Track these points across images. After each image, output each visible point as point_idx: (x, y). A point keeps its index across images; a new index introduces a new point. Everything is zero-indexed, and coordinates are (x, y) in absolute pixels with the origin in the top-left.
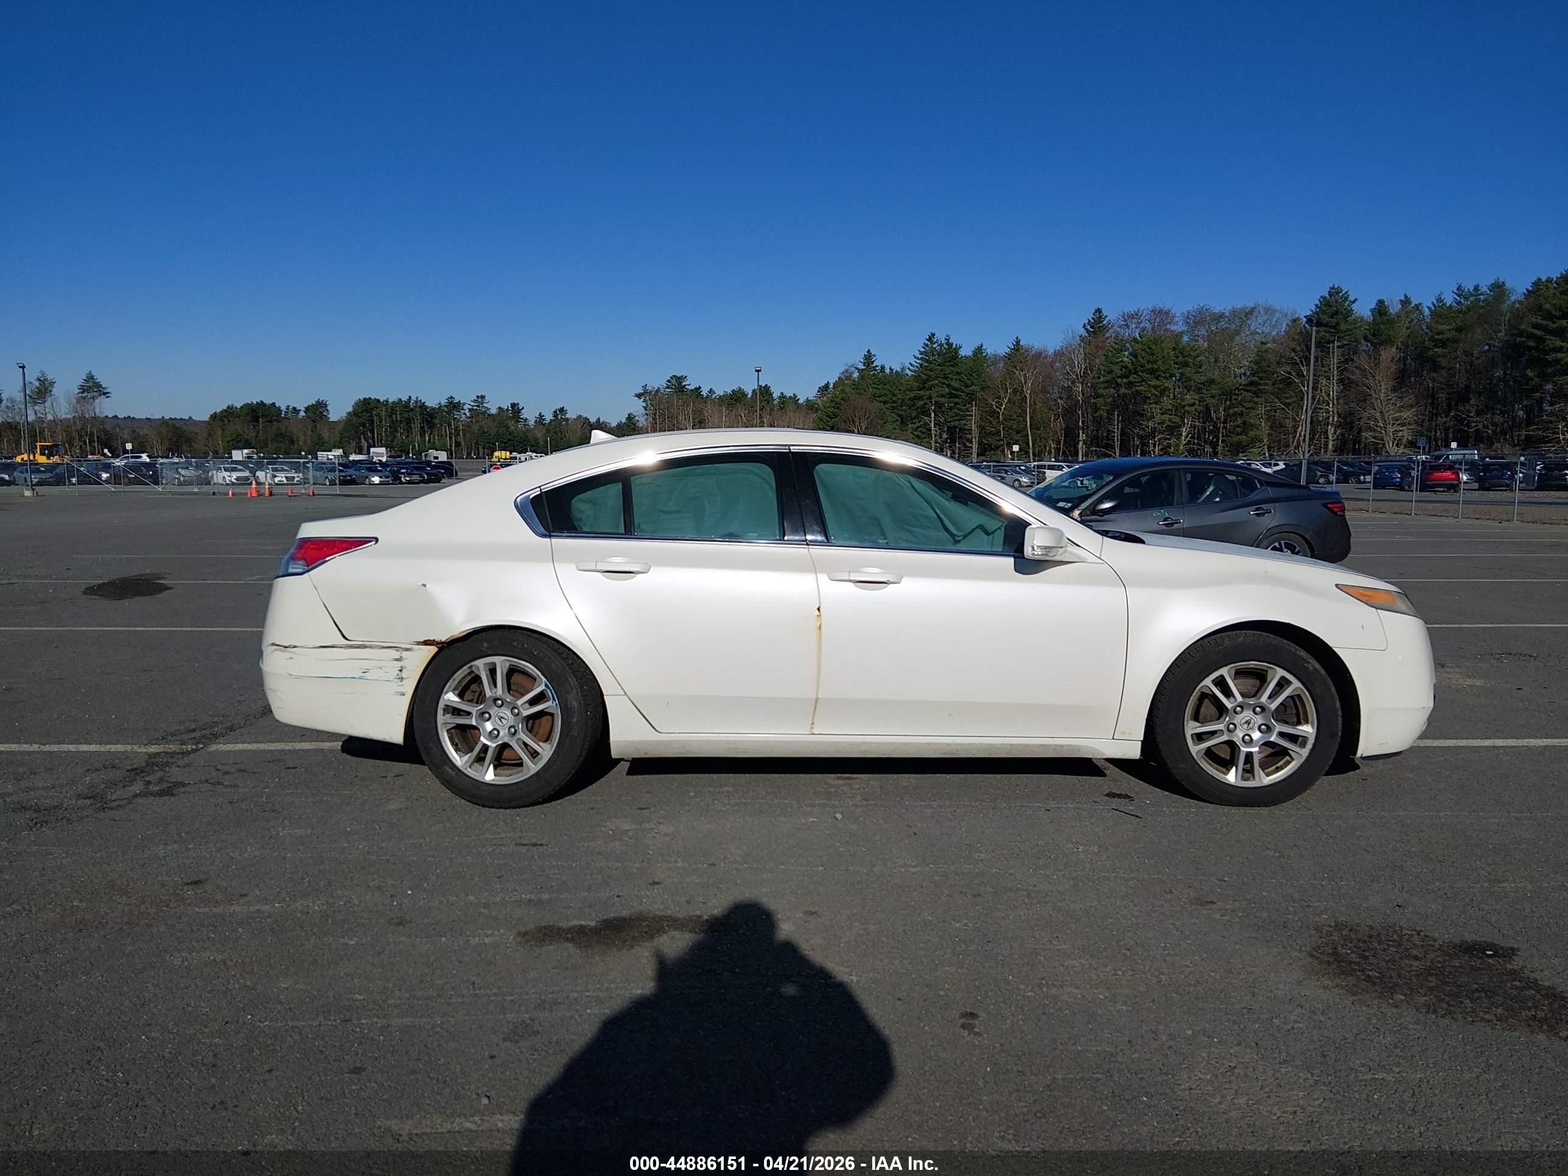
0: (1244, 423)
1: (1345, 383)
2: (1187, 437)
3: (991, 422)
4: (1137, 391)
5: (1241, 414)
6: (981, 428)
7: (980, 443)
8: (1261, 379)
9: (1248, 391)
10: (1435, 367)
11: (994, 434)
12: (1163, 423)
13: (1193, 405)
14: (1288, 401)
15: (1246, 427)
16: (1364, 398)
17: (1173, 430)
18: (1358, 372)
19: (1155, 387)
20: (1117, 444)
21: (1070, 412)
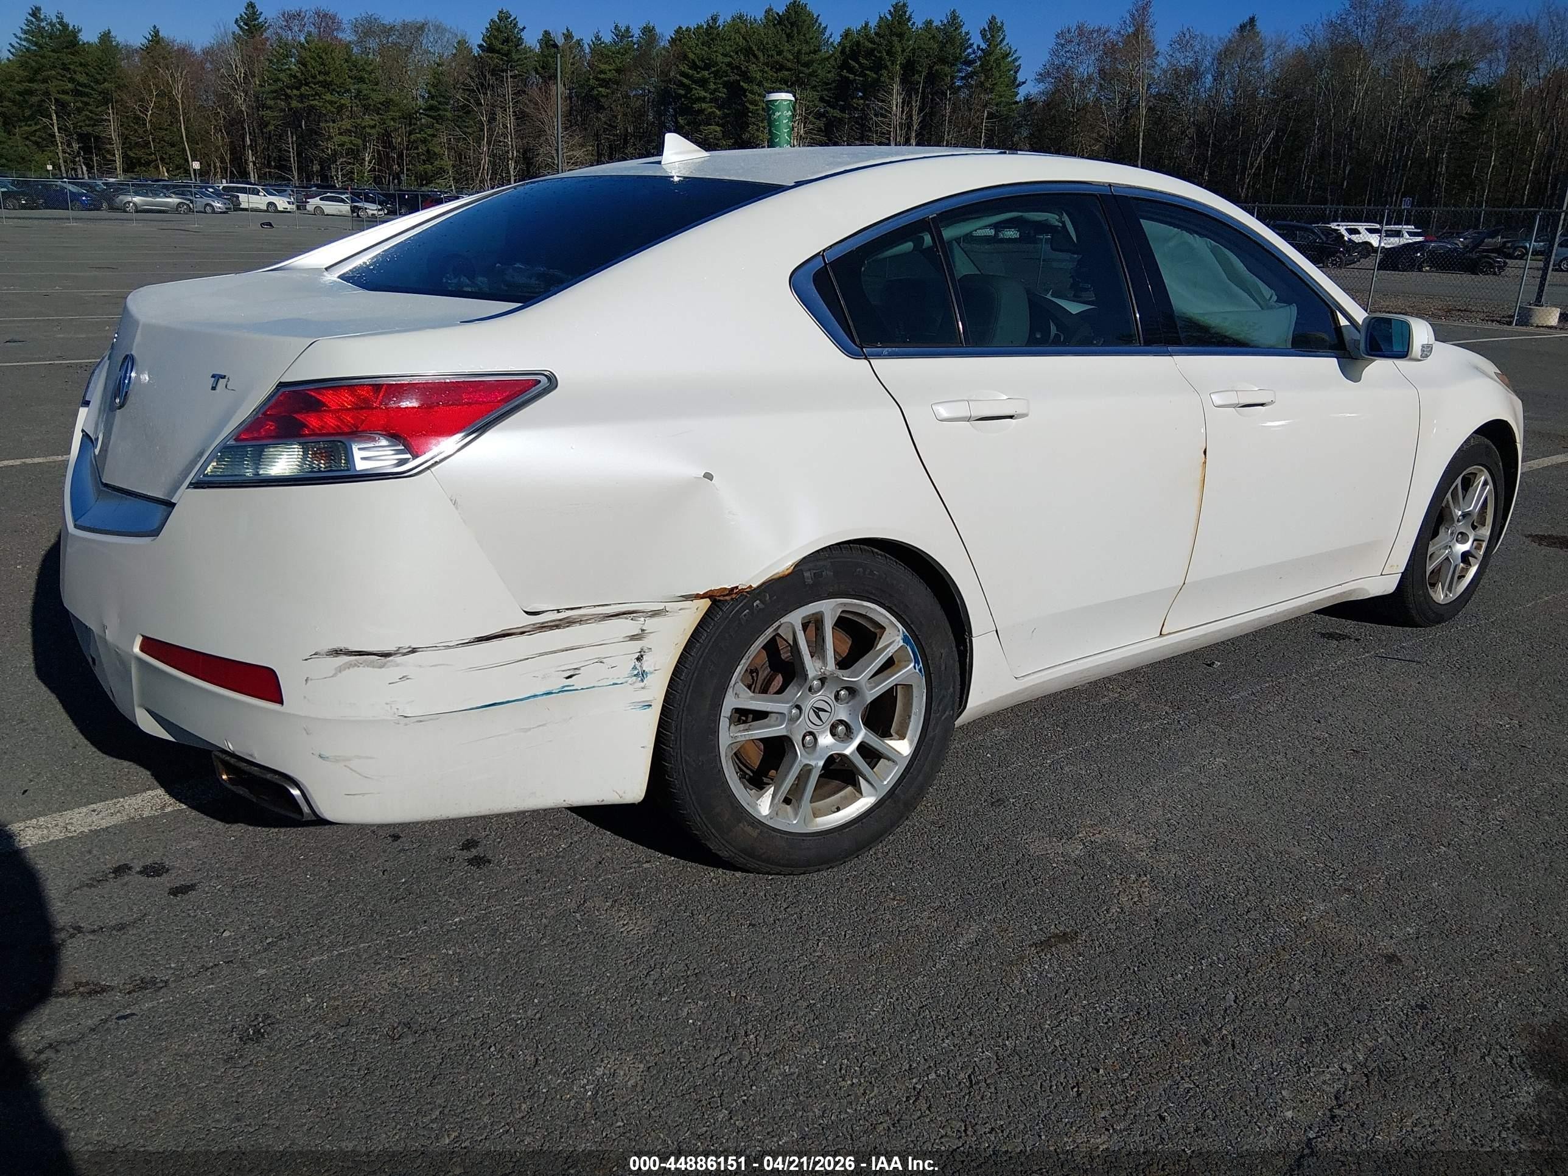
0: (428, 151)
1: (521, 117)
2: (370, 162)
3: (136, 131)
4: (313, 107)
5: (424, 141)
6: (125, 139)
7: (125, 157)
8: (440, 103)
9: (428, 116)
10: (600, 108)
11: (143, 147)
12: (342, 145)
13: (374, 127)
14: (469, 130)
15: (431, 156)
16: (541, 132)
17: (355, 154)
18: (532, 105)
19: (331, 103)
20: (294, 166)
21: (234, 124)
